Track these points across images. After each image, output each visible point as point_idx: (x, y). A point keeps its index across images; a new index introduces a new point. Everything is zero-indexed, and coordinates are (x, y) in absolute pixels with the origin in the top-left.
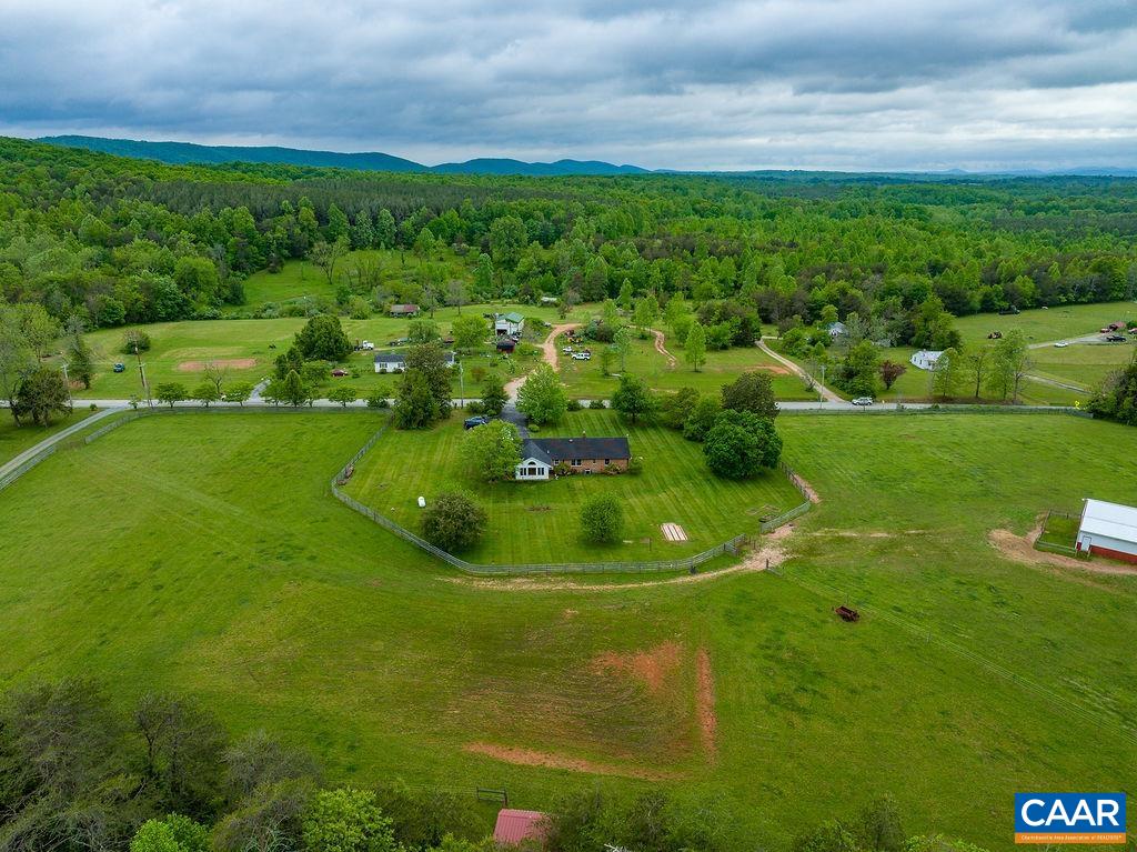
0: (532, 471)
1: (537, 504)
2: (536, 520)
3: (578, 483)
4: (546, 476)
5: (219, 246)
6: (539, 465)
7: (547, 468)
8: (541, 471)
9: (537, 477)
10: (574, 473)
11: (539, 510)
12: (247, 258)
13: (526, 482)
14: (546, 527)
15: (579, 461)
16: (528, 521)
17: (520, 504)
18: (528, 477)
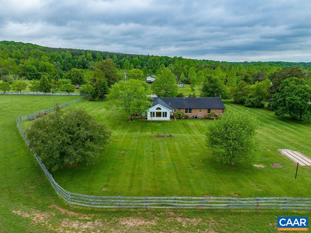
0: (159, 114)
1: (162, 134)
2: (160, 144)
3: (191, 123)
4: (168, 118)
5: (58, 62)
6: (163, 110)
7: (169, 112)
8: (165, 114)
9: (162, 118)
10: (187, 118)
11: (163, 137)
12: (68, 67)
13: (154, 121)
14: (169, 150)
15: (190, 110)
16: (153, 145)
17: (149, 133)
18: (155, 118)
